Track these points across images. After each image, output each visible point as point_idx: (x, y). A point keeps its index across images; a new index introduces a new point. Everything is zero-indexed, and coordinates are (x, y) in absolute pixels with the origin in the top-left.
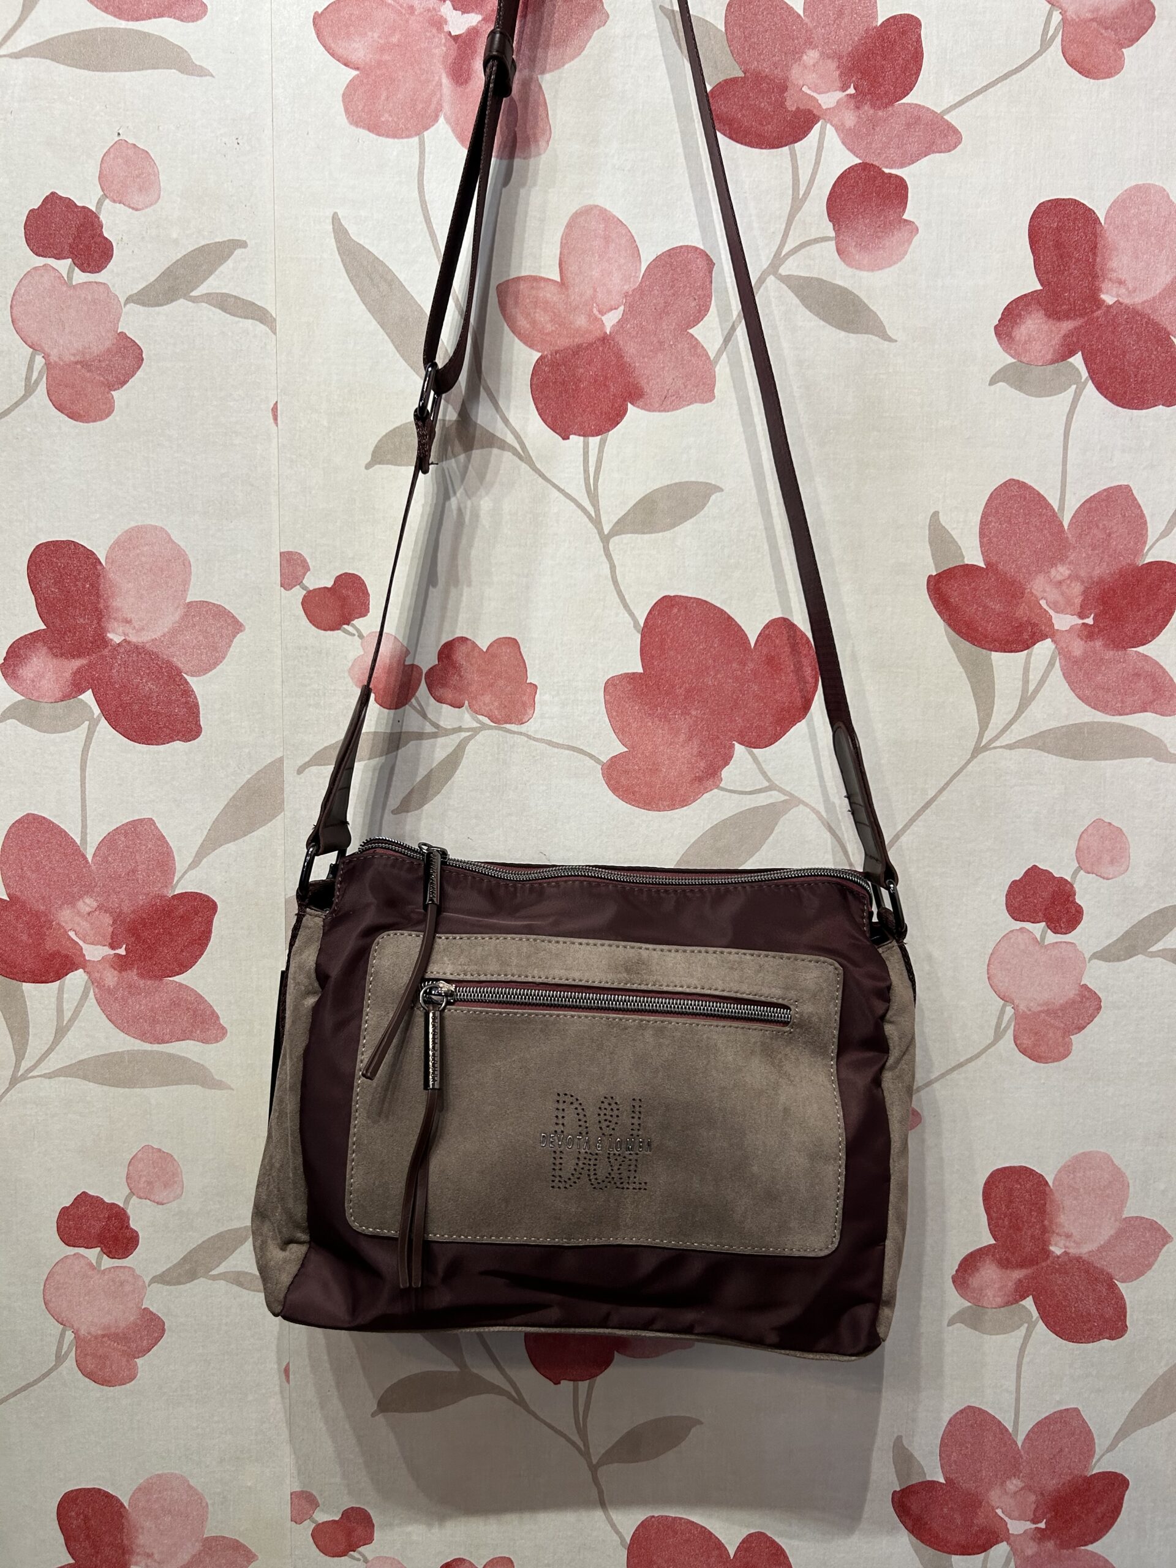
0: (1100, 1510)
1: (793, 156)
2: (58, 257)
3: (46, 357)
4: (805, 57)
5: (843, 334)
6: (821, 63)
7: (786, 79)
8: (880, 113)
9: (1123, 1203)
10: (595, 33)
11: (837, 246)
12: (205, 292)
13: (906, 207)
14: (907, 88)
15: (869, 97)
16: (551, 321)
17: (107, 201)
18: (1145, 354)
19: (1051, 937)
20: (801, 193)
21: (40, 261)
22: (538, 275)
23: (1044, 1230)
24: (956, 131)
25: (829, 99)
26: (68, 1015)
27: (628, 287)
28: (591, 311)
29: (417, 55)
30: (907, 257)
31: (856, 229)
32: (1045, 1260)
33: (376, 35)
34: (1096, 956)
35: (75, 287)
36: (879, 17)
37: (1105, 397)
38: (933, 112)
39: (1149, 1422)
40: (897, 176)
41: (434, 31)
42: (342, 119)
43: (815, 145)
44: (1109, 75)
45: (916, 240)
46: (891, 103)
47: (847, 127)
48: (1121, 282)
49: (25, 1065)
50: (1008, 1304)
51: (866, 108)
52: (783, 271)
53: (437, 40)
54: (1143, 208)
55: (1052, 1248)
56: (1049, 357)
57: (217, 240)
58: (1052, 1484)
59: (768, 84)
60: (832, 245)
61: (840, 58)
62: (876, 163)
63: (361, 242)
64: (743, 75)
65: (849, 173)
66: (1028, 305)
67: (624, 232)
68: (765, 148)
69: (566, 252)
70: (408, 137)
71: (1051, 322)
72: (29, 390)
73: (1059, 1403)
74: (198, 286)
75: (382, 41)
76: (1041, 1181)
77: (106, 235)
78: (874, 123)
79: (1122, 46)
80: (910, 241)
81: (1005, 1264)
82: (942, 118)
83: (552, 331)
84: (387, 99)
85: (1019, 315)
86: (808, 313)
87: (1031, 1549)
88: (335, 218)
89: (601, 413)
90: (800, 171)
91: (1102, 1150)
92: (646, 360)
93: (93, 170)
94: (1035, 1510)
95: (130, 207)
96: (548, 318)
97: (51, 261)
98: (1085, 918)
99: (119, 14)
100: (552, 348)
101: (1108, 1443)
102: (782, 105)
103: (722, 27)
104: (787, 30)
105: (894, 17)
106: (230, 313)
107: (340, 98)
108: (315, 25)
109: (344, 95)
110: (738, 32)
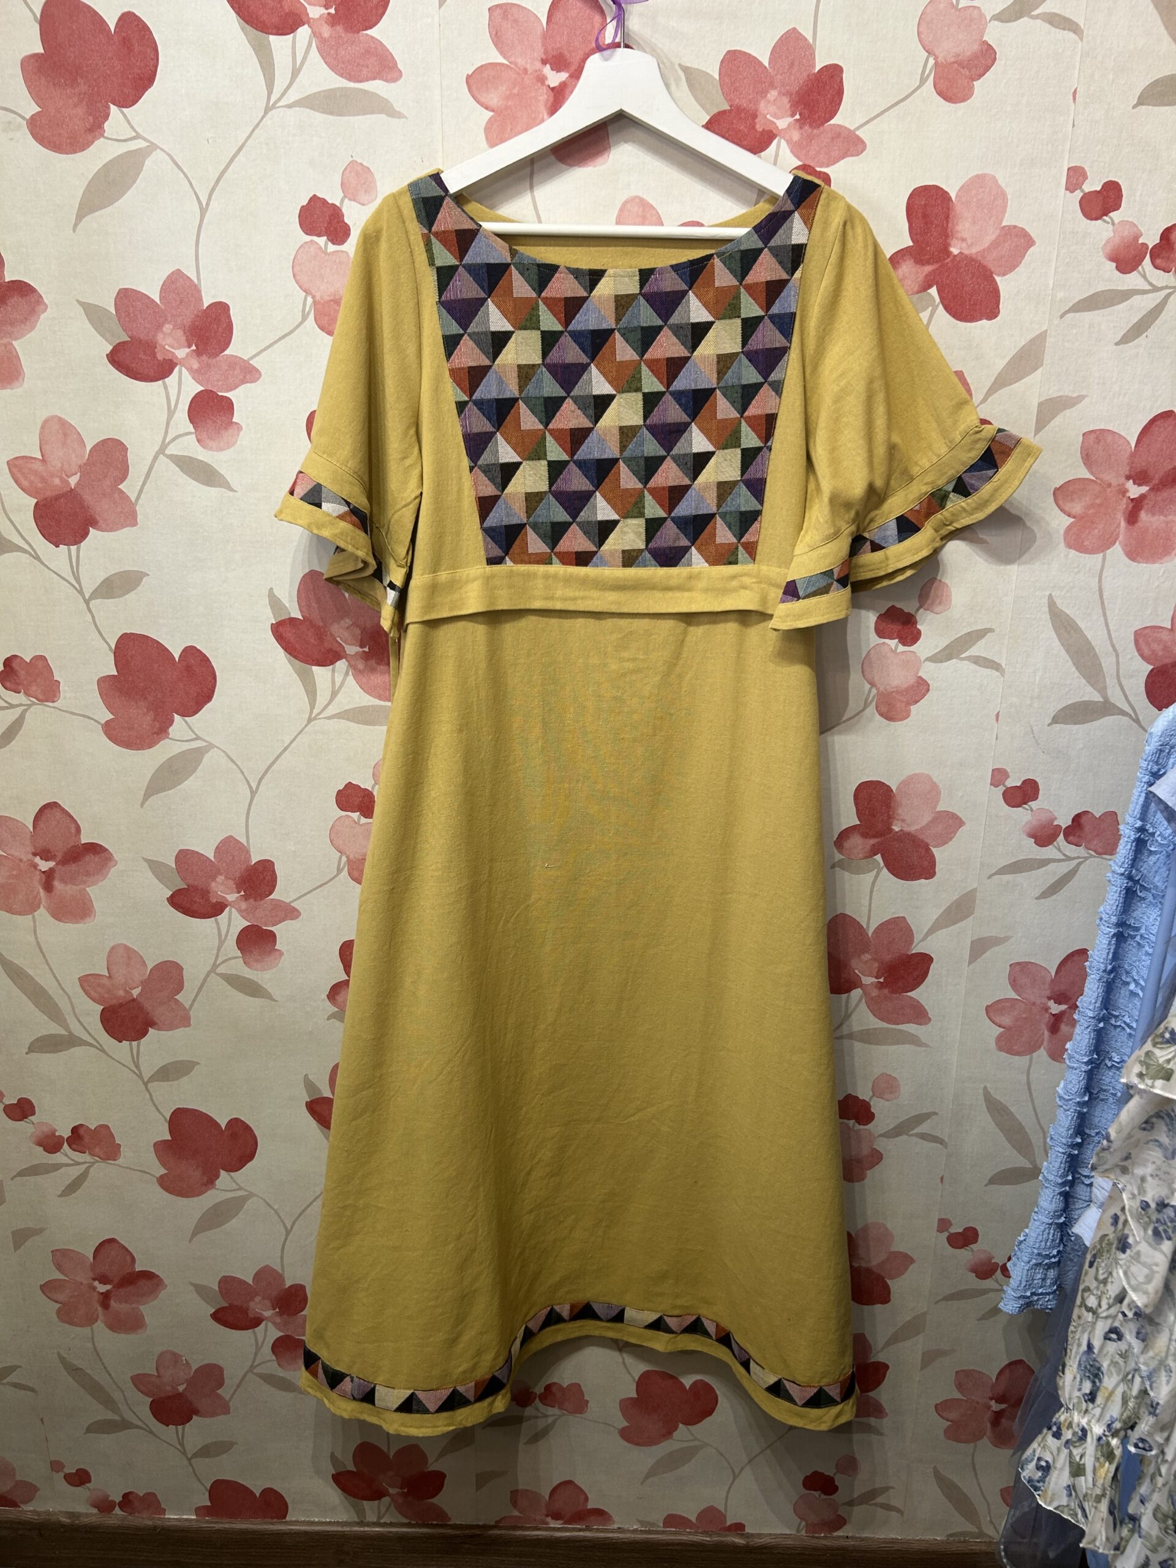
0: (915, 974)
2: (319, 235)
3: (313, 297)
4: (769, 95)
6: (779, 99)
7: (757, 110)
8: (815, 131)
9: (937, 802)
14: (833, 114)
15: (808, 120)
17: (346, 200)
18: (977, 287)
19: (901, 648)
21: (308, 238)
23: (890, 817)
24: (863, 142)
25: (782, 123)
26: (337, 685)
29: (529, 102)
32: (889, 834)
33: (504, 88)
34: (928, 659)
35: (329, 254)
36: (816, 67)
37: (950, 314)
38: (849, 130)
39: (946, 926)
40: (824, 173)
41: (539, 85)
42: (484, 144)
43: (774, 153)
44: (964, 100)
46: (823, 124)
47: (794, 141)
48: (963, 240)
49: (315, 711)
50: (866, 857)
51: (807, 127)
53: (541, 91)
54: (981, 190)
55: (893, 827)
56: (916, 289)
58: (888, 957)
59: (745, 114)
61: (791, 95)
62: (812, 164)
64: (730, 109)
66: (905, 255)
67: (654, 213)
71: (918, 266)
72: (304, 318)
73: (894, 913)
75: (508, 92)
76: (888, 789)
77: (346, 220)
78: (810, 138)
79: (974, 80)
81: (865, 835)
82: (855, 133)
84: (511, 129)
85: (898, 262)
87: (875, 993)
91: (926, 772)
93: (337, 179)
94: (878, 971)
95: (359, 203)
97: (315, 238)
98: (922, 637)
99: (350, 78)
101: (922, 936)
102: (753, 127)
103: (717, 77)
104: (758, 77)
105: (826, 66)
107: (482, 131)
108: (467, 82)
109: (485, 129)
110: (727, 80)
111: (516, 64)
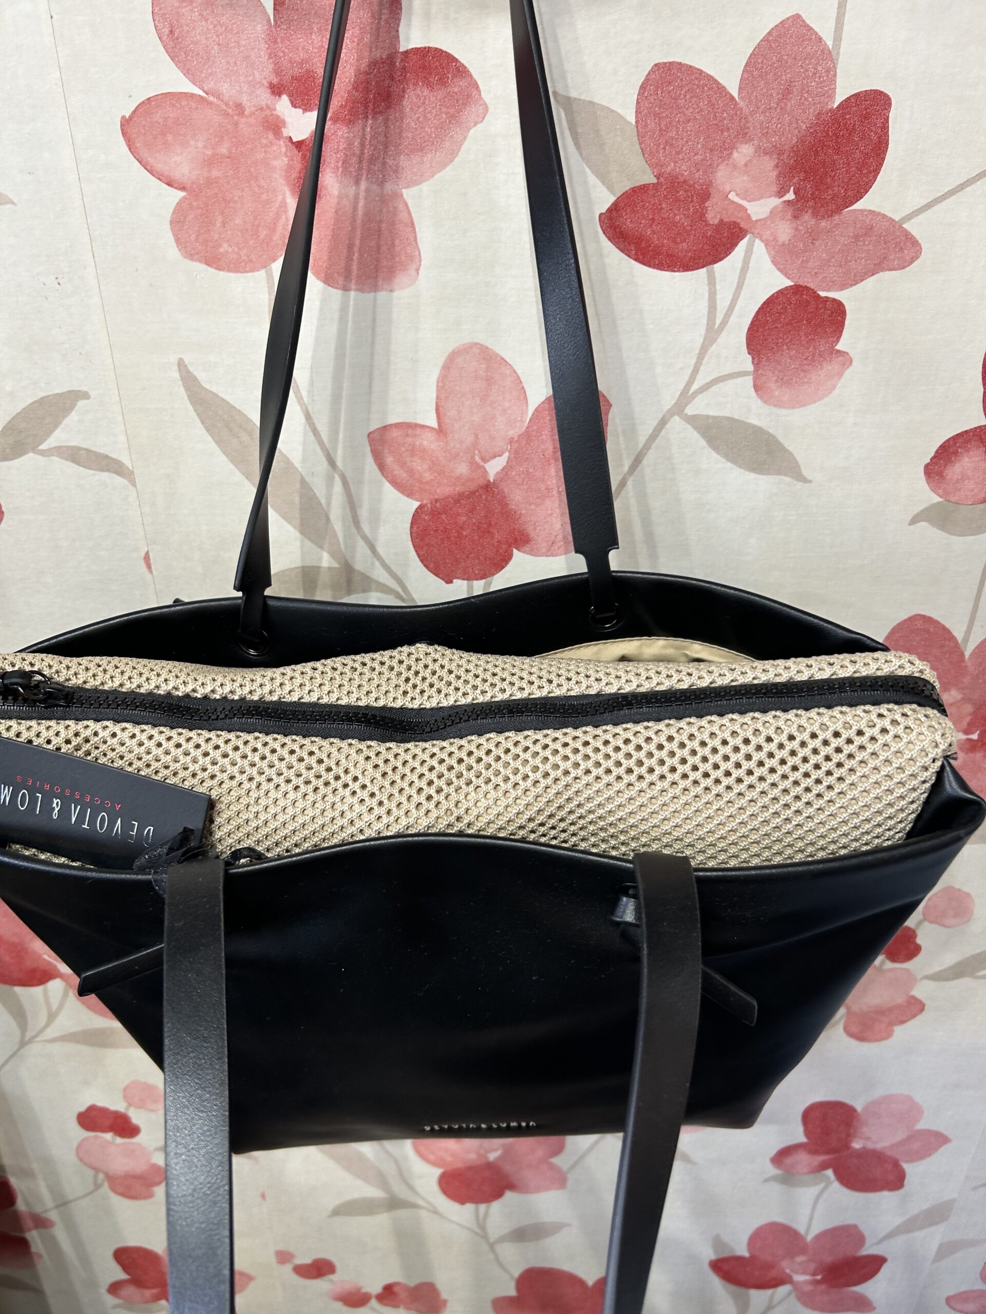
0: (863, 1272)
1: (712, 281)
4: (735, 155)
5: (752, 476)
6: (755, 162)
7: (710, 184)
8: (823, 223)
9: (917, 1122)
10: (472, 131)
11: (754, 382)
12: (53, 446)
13: (841, 336)
14: (861, 191)
15: (811, 203)
16: (430, 469)
19: (891, 965)
20: (718, 322)
22: (413, 421)
23: (849, 1136)
24: (915, 243)
25: (760, 209)
26: (55, 1005)
27: (514, 432)
28: (473, 457)
29: (252, 169)
30: (836, 392)
31: (779, 363)
32: (846, 1151)
33: (200, 144)
34: (927, 977)
36: (837, 96)
38: (893, 220)
40: (834, 300)
41: (271, 136)
42: (173, 252)
43: (739, 265)
45: (848, 373)
46: (839, 210)
47: (781, 241)
50: (812, 1172)
51: (807, 217)
52: (690, 411)
53: (275, 148)
55: (853, 1145)
56: (982, 495)
57: (56, 392)
59: (686, 191)
60: (749, 381)
61: (781, 153)
62: (811, 285)
63: (214, 390)
64: (655, 181)
65: (777, 297)
66: (970, 440)
67: (508, 372)
68: (678, 271)
69: (443, 396)
70: (253, 270)
73: (842, 1221)
74: (45, 440)
75: (209, 152)
76: (851, 1109)
78: (813, 236)
80: (840, 375)
81: (813, 1152)
82: (901, 227)
83: (432, 480)
84: (224, 224)
86: (714, 454)
88: (181, 364)
89: (485, 558)
90: (718, 297)
91: (905, 1093)
92: (533, 507)
94: (815, 1270)
96: (425, 467)
98: (922, 953)
100: (431, 497)
101: (876, 1240)
102: (702, 217)
103: (632, 119)
104: (715, 117)
105: (857, 96)
106: (84, 467)
107: (168, 227)
108: (124, 133)
109: (172, 222)
110: (652, 124)
111: (219, 96)
